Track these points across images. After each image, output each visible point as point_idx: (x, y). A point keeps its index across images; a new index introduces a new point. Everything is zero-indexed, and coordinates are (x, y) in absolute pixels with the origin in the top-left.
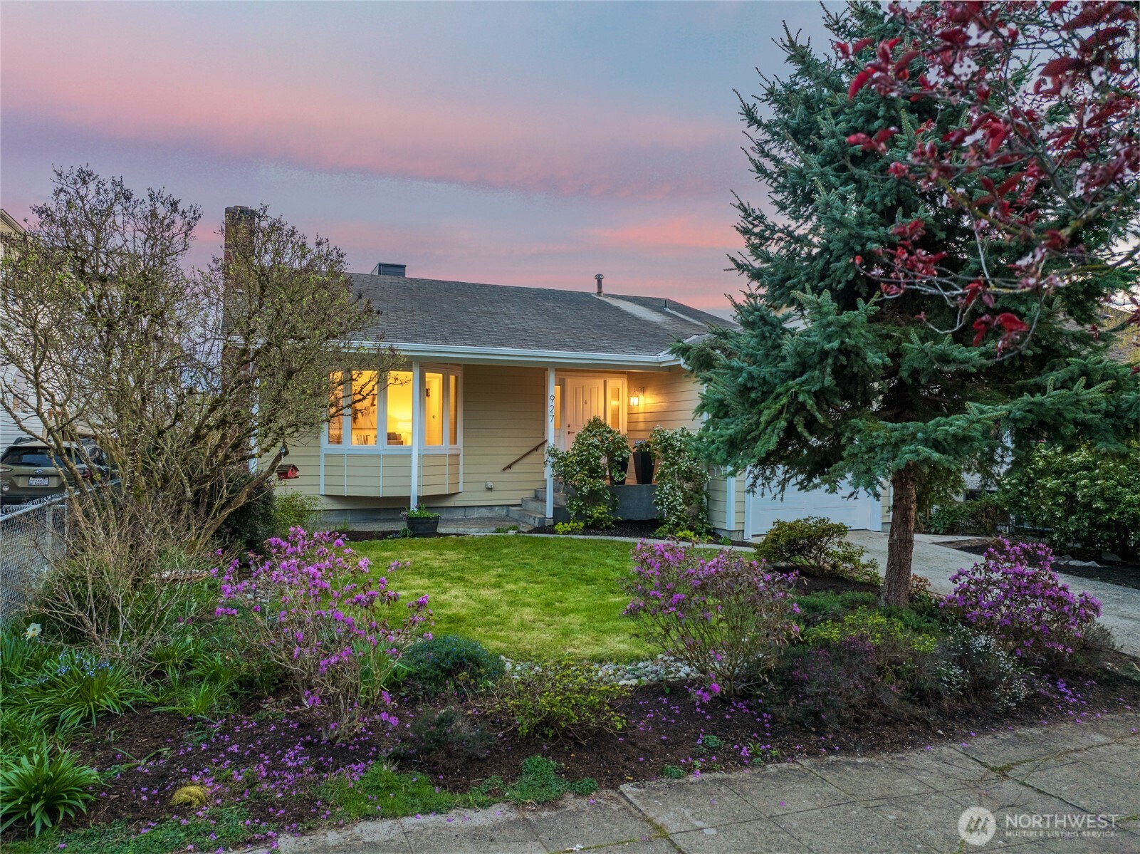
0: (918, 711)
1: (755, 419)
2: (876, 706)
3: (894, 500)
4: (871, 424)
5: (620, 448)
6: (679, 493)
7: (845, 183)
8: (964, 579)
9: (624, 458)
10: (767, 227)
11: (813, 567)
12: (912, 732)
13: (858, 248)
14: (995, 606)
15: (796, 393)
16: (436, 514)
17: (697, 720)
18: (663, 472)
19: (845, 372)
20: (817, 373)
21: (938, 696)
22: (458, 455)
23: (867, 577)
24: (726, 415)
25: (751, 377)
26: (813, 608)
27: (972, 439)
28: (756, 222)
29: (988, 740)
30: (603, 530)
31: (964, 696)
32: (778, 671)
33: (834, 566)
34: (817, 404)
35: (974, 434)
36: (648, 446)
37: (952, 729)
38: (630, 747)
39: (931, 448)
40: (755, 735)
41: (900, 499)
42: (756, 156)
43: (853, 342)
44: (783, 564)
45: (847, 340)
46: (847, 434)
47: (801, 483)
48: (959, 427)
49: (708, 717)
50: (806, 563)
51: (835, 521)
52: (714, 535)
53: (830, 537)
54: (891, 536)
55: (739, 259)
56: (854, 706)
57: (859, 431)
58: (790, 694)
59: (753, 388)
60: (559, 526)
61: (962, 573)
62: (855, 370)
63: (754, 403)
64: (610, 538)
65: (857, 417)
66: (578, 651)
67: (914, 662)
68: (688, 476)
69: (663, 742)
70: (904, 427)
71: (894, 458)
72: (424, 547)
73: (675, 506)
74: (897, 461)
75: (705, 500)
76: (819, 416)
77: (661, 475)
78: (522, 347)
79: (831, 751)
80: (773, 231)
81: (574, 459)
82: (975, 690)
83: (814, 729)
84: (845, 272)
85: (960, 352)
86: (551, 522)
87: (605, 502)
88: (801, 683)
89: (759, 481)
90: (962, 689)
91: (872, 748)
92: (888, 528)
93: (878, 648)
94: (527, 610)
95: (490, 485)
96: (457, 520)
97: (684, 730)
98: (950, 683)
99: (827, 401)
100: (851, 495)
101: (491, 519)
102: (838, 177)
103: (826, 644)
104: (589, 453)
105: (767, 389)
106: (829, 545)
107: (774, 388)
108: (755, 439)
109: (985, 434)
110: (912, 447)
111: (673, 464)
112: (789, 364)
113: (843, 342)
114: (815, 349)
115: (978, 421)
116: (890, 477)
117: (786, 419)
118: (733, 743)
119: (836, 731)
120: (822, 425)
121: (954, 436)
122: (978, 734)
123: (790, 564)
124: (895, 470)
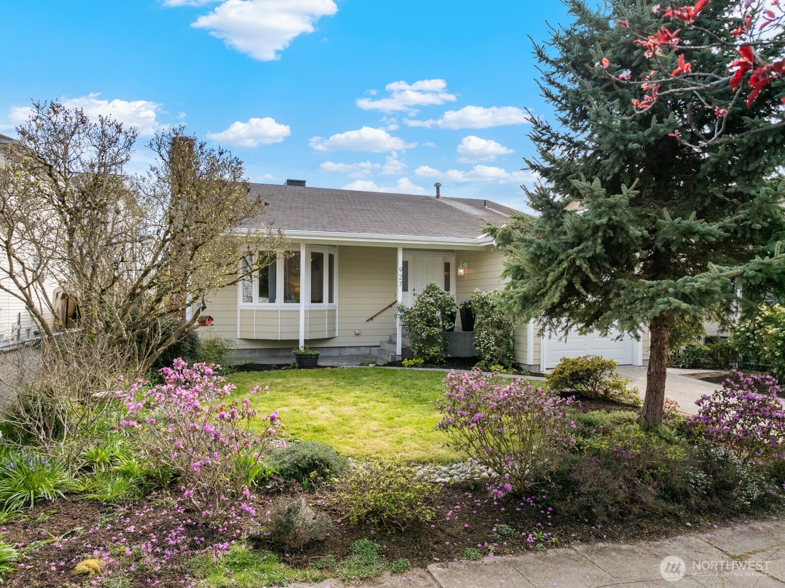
0: (671, 507)
1: (543, 279)
2: (637, 502)
3: (652, 342)
4: (633, 282)
5: (449, 305)
6: (492, 338)
7: (611, 100)
8: (706, 403)
9: (452, 312)
10: (553, 135)
11: (590, 392)
12: (666, 524)
13: (622, 147)
14: (732, 423)
15: (574, 260)
16: (317, 352)
17: (494, 511)
18: (480, 322)
19: (613, 243)
20: (590, 243)
21: (686, 495)
22: (335, 310)
23: (631, 400)
24: (522, 277)
25: (539, 246)
26: (590, 424)
27: (713, 292)
28: (544, 132)
29: (727, 532)
30: (437, 364)
31: (708, 494)
32: (559, 473)
33: (606, 392)
34: (590, 267)
35: (715, 288)
36: (470, 303)
37: (698, 522)
38: (439, 532)
39: (680, 300)
40: (539, 524)
41: (656, 341)
42: (545, 84)
43: (618, 219)
44: (568, 390)
45: (614, 217)
46: (614, 291)
47: (581, 330)
48: (703, 283)
49: (503, 509)
50: (585, 389)
51: (606, 358)
52: (518, 368)
53: (603, 370)
54: (649, 369)
55: (532, 162)
56: (618, 502)
57: (623, 288)
58: (568, 492)
59: (541, 255)
60: (405, 362)
61: (705, 398)
62: (620, 241)
63: (543, 268)
64: (441, 370)
65: (622, 278)
66: (407, 455)
67: (667, 467)
68: (499, 325)
69: (466, 529)
70: (658, 284)
71: (650, 308)
72: (306, 375)
73: (489, 347)
74: (653, 310)
75: (511, 343)
76: (592, 276)
77: (479, 325)
78: (378, 232)
79: (599, 538)
80: (557, 138)
81: (416, 313)
82: (717, 490)
83: (587, 521)
84: (612, 167)
85: (703, 227)
86: (400, 358)
87: (439, 344)
88: (577, 483)
89: (547, 327)
90: (706, 490)
91: (633, 537)
92: (647, 363)
93: (639, 455)
94: (373, 423)
95: (357, 332)
96: (334, 357)
97: (482, 519)
98: (696, 484)
99: (598, 265)
100: (618, 338)
101: (358, 356)
102: (607, 95)
103: (597, 453)
104: (427, 309)
105: (552, 257)
106: (602, 376)
107: (558, 256)
108: (543, 295)
109: (724, 288)
110: (665, 299)
111: (487, 317)
112: (570, 237)
113: (610, 219)
114: (589, 225)
115: (718, 278)
116: (648, 324)
117: (567, 279)
118: (521, 531)
119: (604, 523)
120: (595, 283)
121: (699, 290)
122: (719, 526)
123: (573, 390)
124: (652, 317)
